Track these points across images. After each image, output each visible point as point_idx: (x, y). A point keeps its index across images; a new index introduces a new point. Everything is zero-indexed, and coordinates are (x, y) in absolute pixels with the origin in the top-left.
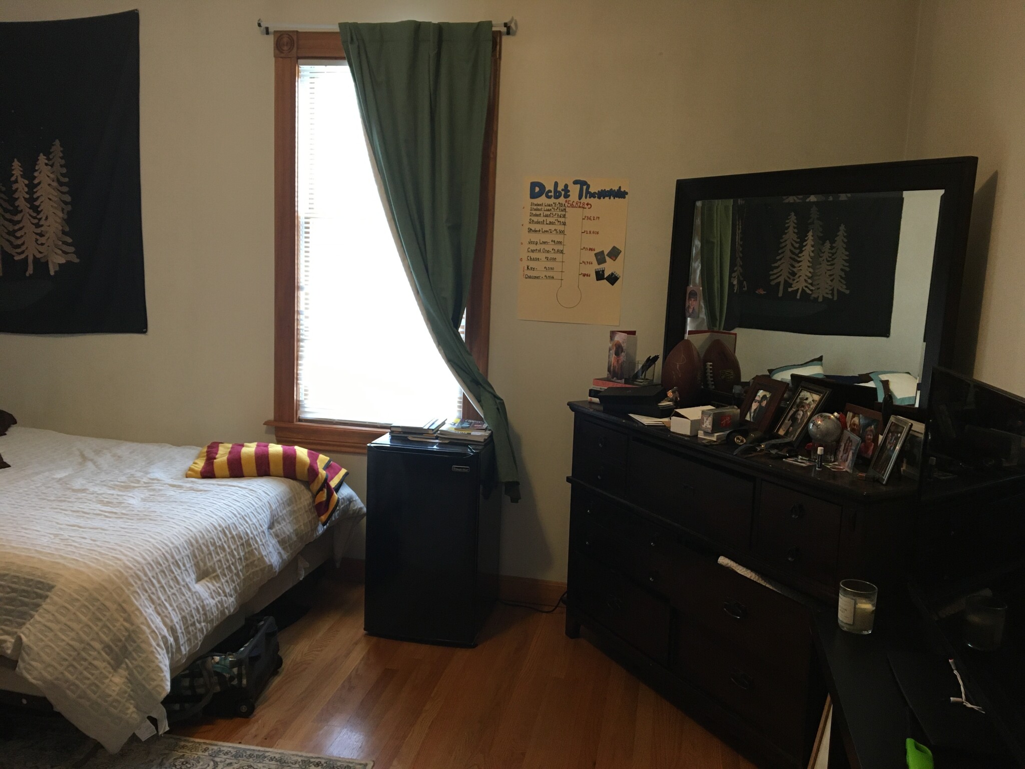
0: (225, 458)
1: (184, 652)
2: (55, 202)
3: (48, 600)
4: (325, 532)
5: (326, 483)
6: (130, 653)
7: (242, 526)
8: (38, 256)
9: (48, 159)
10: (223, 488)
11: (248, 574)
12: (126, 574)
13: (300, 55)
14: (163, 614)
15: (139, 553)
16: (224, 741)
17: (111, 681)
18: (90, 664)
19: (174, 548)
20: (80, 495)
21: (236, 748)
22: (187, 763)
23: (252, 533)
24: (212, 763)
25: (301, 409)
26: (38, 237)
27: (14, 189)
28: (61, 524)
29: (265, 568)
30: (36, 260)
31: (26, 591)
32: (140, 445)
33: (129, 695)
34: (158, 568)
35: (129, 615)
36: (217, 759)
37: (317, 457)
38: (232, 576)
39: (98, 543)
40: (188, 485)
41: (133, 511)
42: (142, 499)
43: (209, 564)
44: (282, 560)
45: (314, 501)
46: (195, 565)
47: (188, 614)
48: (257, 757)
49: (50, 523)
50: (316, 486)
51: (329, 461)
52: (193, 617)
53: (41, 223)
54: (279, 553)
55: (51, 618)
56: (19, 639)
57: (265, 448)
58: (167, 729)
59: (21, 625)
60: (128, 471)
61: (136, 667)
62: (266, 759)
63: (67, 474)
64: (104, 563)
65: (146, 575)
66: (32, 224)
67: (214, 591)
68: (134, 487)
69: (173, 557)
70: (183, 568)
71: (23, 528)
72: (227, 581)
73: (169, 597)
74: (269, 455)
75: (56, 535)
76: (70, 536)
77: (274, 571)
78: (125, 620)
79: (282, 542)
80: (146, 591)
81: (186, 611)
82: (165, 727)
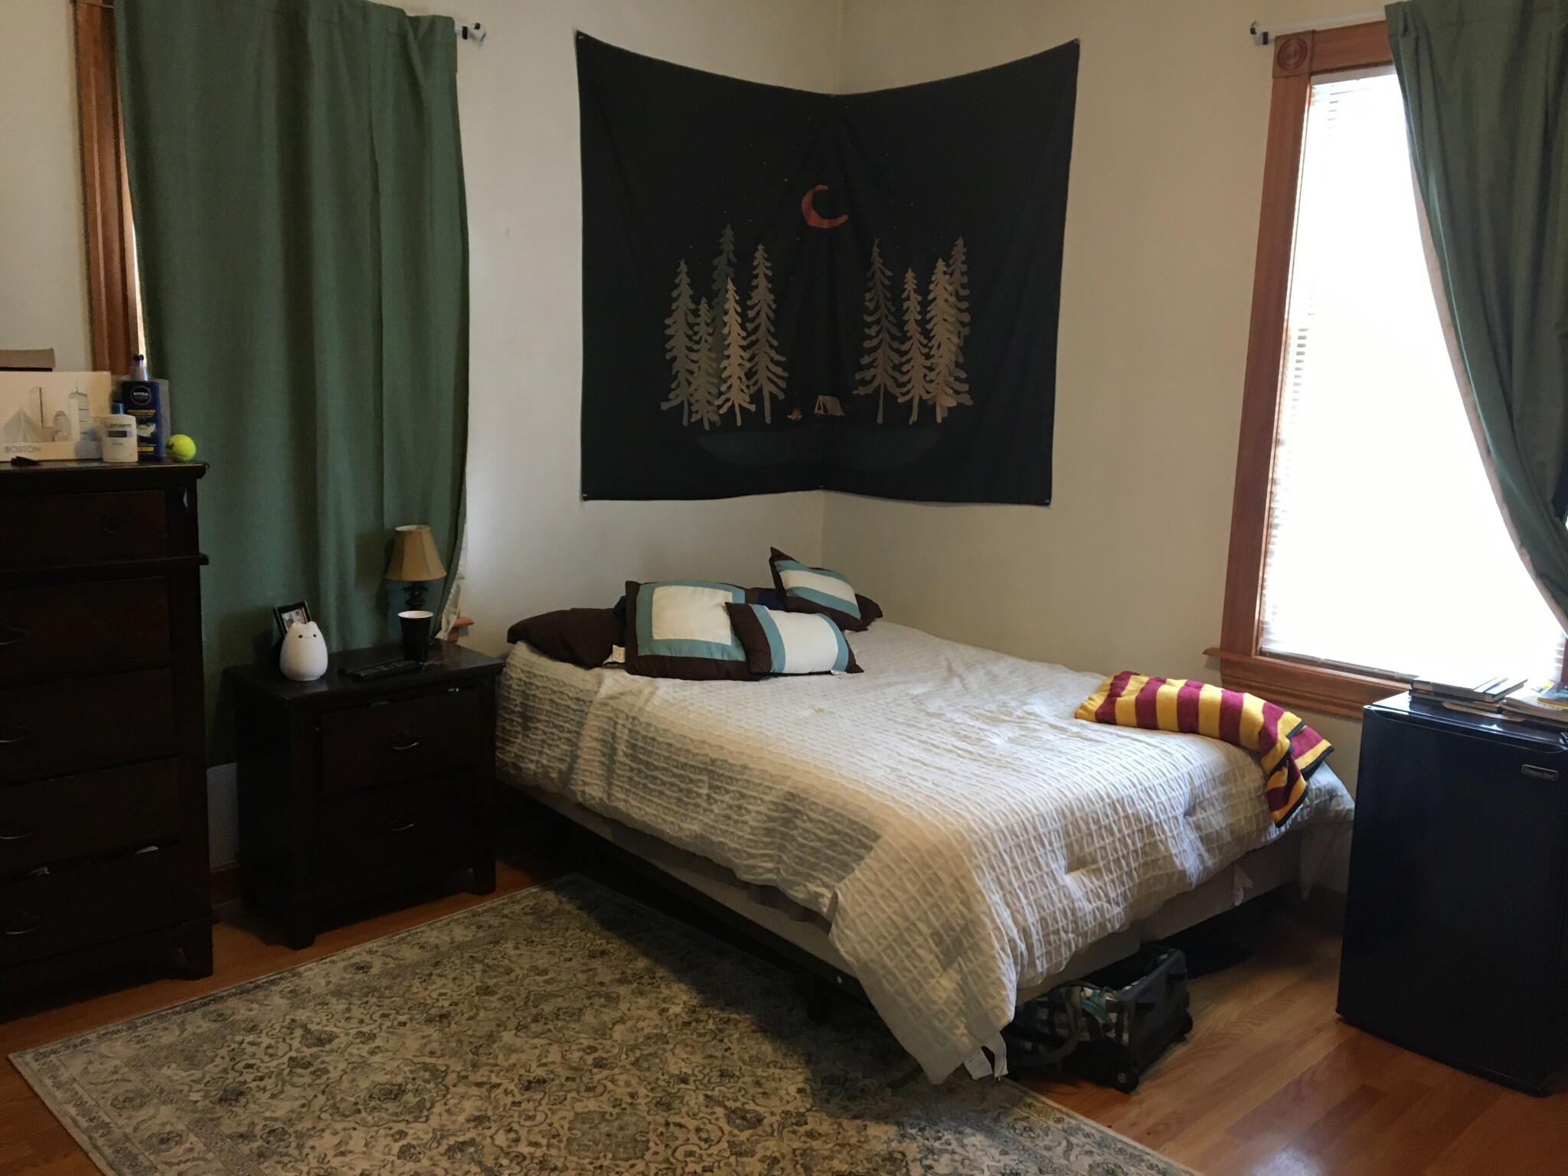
0: (1133, 697)
1: (1040, 969)
2: (951, 323)
3: (872, 853)
4: (1283, 838)
5: (1288, 759)
6: (966, 952)
7: (1143, 802)
8: (925, 397)
9: (948, 266)
10: (1123, 740)
11: (1147, 877)
12: (969, 840)
13: (1315, 69)
14: (1014, 908)
15: (991, 814)
16: (1087, 1117)
17: (938, 982)
18: (914, 951)
19: (1038, 815)
20: (933, 721)
21: (1102, 1132)
22: (1031, 1130)
23: (1157, 816)
24: (1064, 1143)
25: (1265, 636)
26: (927, 372)
27: (904, 308)
28: (903, 756)
29: (1174, 873)
30: (922, 401)
31: (850, 836)
32: (1024, 663)
33: (960, 1010)
34: (1012, 839)
35: (968, 897)
36: (1073, 1140)
37: (1279, 715)
38: (1121, 875)
39: (940, 790)
40: (1075, 729)
41: (994, 753)
42: (1009, 738)
43: (1087, 850)
44: (1204, 869)
45: (1265, 785)
46: (1066, 846)
47: (1050, 915)
48: (1130, 1157)
49: (890, 752)
50: (1270, 762)
51: (1300, 725)
52: (1057, 923)
53: (932, 353)
54: (1200, 855)
55: (873, 878)
56: (835, 897)
57: (1194, 690)
58: (1005, 1072)
59: (840, 878)
60: (1001, 697)
61: (971, 973)
62: (1143, 1164)
63: (925, 690)
64: (943, 818)
65: (995, 846)
66: (922, 354)
67: (1092, 891)
68: (1004, 721)
69: (1035, 829)
70: (1048, 848)
71: (858, 753)
72: (1113, 881)
73: (1024, 884)
74: (1200, 703)
75: (893, 769)
76: (909, 774)
77: (1189, 881)
78: (962, 903)
79: (1206, 840)
80: (994, 869)
81: (1047, 911)
82: (1002, 1069)
